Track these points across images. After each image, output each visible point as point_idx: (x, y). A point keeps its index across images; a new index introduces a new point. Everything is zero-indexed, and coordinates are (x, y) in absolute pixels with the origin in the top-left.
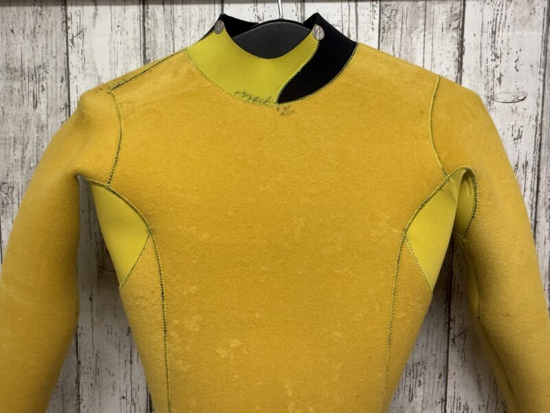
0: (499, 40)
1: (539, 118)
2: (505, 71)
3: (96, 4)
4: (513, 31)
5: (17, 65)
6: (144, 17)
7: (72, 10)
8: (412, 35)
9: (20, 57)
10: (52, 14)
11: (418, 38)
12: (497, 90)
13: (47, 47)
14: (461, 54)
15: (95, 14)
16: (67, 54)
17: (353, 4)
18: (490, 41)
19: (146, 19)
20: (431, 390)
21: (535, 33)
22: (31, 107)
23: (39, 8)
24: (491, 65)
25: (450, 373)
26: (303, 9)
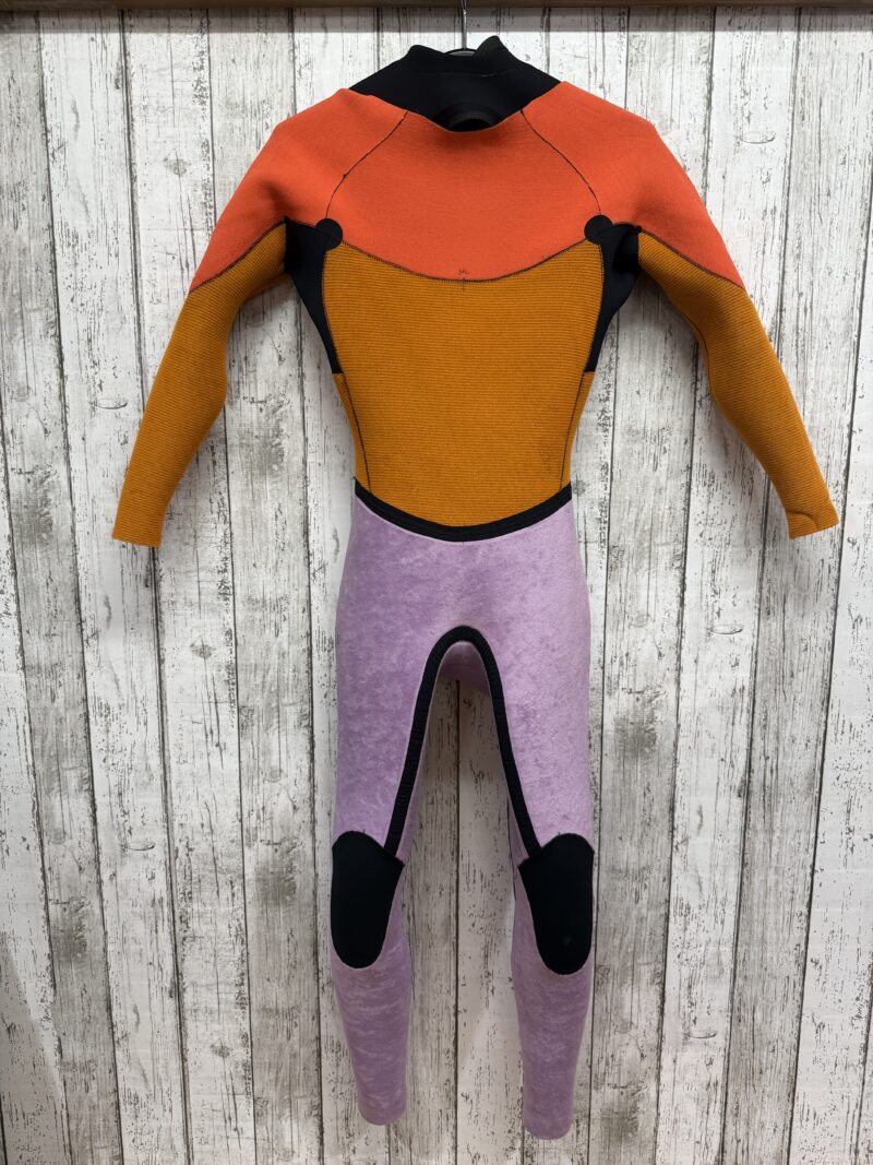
0: (748, 75)
1: (788, 159)
2: (754, 109)
3: (326, 30)
4: (763, 66)
5: (238, 100)
6: (378, 46)
7: (300, 37)
8: (661, 69)
9: (241, 88)
10: (278, 41)
11: (666, 72)
12: (746, 130)
13: (272, 79)
14: (710, 91)
15: (326, 42)
16: (294, 87)
17: (599, 34)
18: (739, 77)
19: (381, 49)
20: (676, 458)
21: (784, 69)
22: (253, 148)
23: (264, 35)
24: (740, 102)
25: (696, 438)
26: (548, 38)
